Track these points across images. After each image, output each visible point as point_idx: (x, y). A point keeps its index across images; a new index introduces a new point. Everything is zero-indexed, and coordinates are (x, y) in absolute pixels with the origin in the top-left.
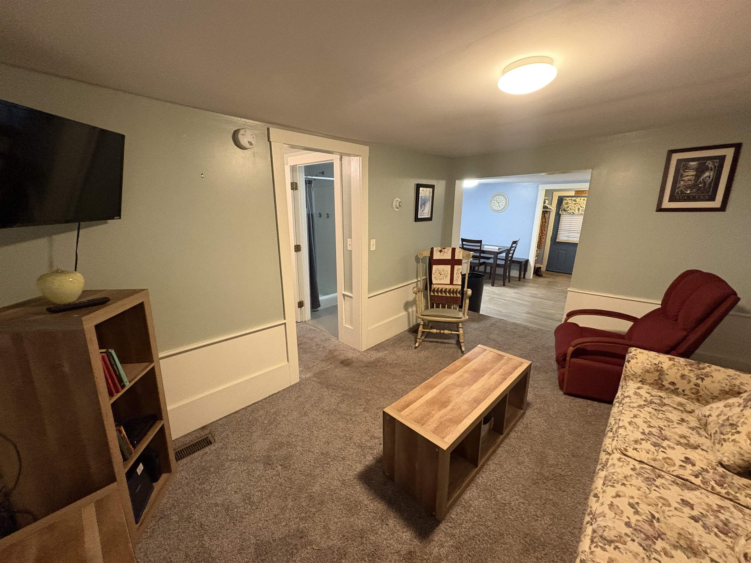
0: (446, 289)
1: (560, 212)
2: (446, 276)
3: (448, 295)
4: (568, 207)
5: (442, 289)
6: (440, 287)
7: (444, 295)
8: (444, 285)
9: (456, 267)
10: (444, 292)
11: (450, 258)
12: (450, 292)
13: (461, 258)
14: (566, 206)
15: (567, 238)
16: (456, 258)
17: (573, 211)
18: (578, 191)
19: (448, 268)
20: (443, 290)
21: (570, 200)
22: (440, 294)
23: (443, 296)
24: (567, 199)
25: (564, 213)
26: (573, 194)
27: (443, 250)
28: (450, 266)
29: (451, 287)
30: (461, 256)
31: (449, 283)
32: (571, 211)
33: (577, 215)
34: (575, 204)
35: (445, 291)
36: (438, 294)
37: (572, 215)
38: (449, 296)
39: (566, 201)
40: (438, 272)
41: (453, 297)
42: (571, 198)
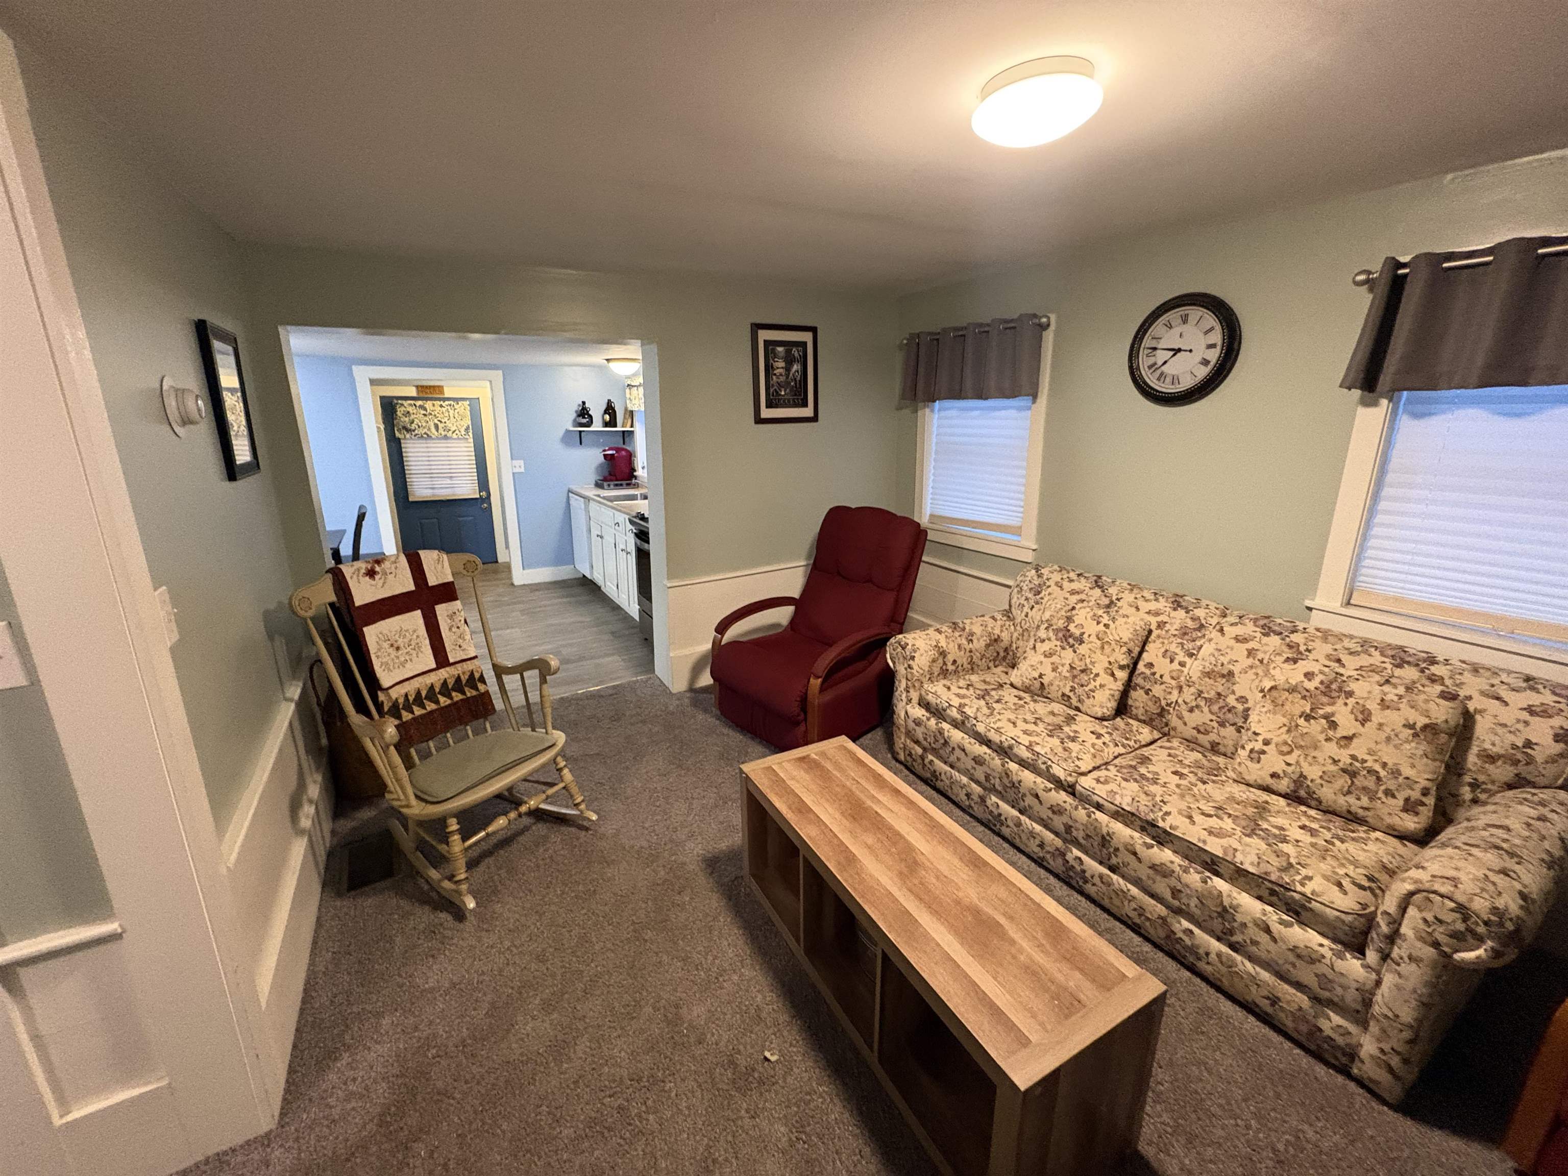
0: (432, 687)
1: (397, 434)
2: (418, 647)
3: (444, 701)
4: (412, 422)
5: (418, 693)
6: (410, 688)
7: (430, 706)
8: (420, 679)
9: (442, 610)
10: (427, 698)
11: (412, 587)
12: (445, 689)
13: (450, 579)
14: (407, 419)
15: (431, 491)
16: (432, 581)
17: (425, 430)
18: (422, 387)
19: (415, 619)
20: (424, 694)
21: (411, 405)
22: (418, 711)
23: (432, 712)
24: (406, 403)
25: (408, 436)
26: (412, 392)
27: (377, 569)
28: (418, 613)
29: (444, 673)
30: (448, 571)
31: (434, 666)
32: (422, 431)
33: (438, 438)
34: (425, 415)
35: (432, 694)
36: (412, 712)
37: (426, 439)
38: (449, 702)
39: (403, 409)
40: (386, 645)
41: (466, 701)
42: (412, 402)
